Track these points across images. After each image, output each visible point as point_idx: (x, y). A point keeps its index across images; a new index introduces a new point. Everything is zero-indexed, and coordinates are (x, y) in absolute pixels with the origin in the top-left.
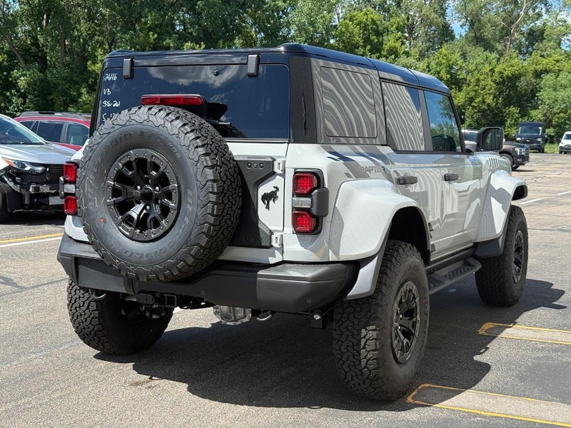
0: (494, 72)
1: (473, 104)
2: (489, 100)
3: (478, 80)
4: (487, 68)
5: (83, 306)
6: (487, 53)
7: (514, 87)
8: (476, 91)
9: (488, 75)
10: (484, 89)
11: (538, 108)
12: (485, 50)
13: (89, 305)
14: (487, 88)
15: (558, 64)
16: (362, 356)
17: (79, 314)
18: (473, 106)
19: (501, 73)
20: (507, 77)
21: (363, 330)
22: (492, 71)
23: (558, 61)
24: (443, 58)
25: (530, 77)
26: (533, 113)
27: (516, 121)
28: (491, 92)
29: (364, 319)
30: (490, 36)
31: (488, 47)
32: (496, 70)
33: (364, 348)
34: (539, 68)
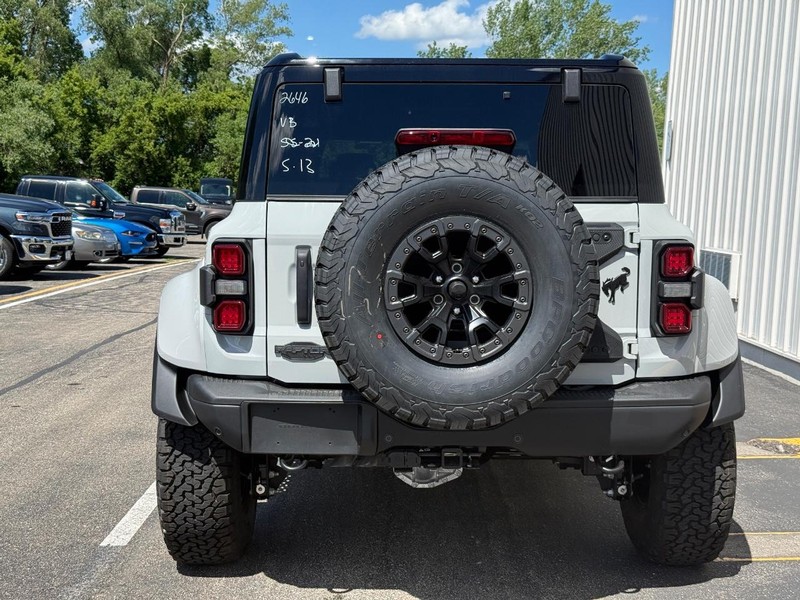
0: (151, 108)
1: (126, 152)
2: (149, 147)
3: (131, 119)
4: (140, 102)
5: (200, 488)
6: (136, 81)
7: (181, 130)
8: (128, 133)
9: (143, 112)
10: (141, 131)
11: (212, 160)
12: (134, 75)
13: (212, 486)
14: (144, 130)
15: (234, 102)
16: (715, 505)
17: (189, 503)
18: (127, 155)
19: (161, 109)
20: (171, 115)
21: (718, 468)
22: (149, 106)
23: (233, 97)
24: (75, 85)
25: (199, 117)
26: (208, 166)
27: (186, 176)
28: (150, 135)
29: (719, 453)
30: (138, 58)
31: (138, 72)
32: (154, 105)
33: (719, 493)
34: (211, 104)
